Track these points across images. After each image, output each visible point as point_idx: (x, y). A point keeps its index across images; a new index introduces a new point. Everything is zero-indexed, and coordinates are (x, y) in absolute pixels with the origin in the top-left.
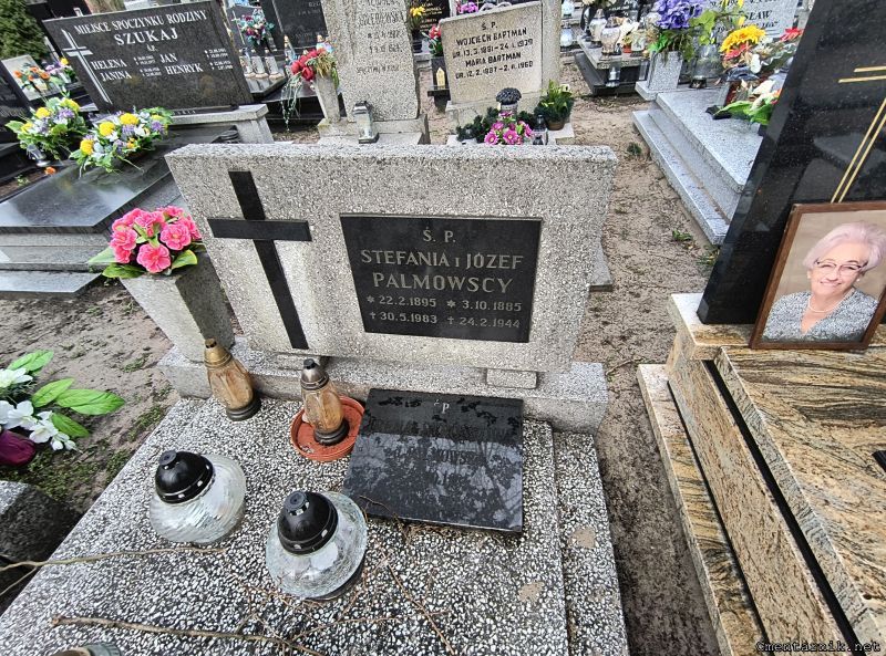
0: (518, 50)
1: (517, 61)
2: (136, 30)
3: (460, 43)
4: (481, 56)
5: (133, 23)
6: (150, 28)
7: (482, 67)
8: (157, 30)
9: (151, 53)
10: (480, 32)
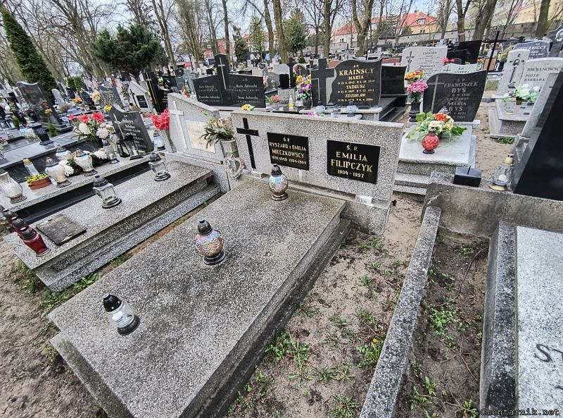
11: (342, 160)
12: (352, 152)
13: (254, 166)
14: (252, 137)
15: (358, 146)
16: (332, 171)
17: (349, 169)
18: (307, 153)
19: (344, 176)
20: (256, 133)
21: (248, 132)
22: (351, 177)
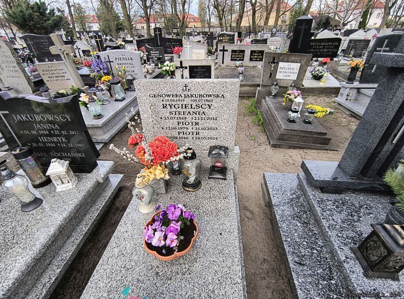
11: (254, 55)
12: (257, 53)
13: (223, 63)
14: (225, 52)
15: (259, 51)
16: (251, 60)
17: (256, 58)
18: (244, 55)
19: (254, 61)
20: (227, 51)
21: (224, 50)
22: (256, 60)
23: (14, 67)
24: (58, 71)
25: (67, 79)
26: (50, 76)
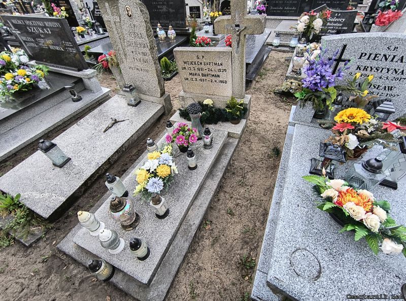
0: (218, 73)
1: (218, 79)
2: (34, 26)
3: (185, 63)
4: (198, 72)
5: (32, 23)
6: (40, 27)
7: (199, 78)
8: (43, 28)
9: (42, 38)
10: (195, 60)
23: (144, 54)
24: (212, 67)
25: (221, 82)
26: (193, 72)
